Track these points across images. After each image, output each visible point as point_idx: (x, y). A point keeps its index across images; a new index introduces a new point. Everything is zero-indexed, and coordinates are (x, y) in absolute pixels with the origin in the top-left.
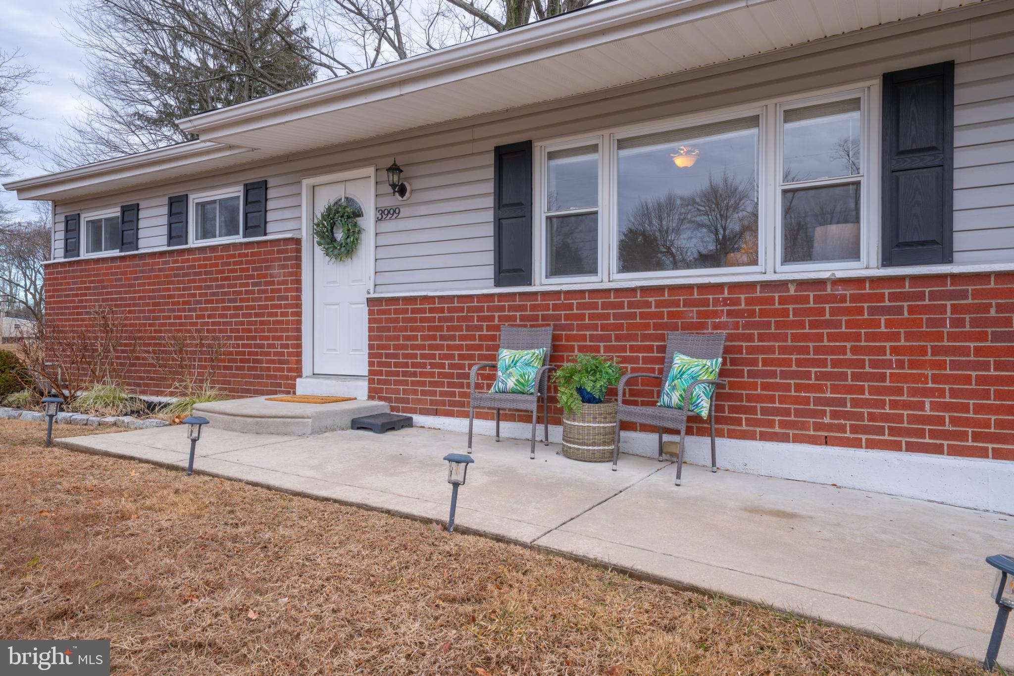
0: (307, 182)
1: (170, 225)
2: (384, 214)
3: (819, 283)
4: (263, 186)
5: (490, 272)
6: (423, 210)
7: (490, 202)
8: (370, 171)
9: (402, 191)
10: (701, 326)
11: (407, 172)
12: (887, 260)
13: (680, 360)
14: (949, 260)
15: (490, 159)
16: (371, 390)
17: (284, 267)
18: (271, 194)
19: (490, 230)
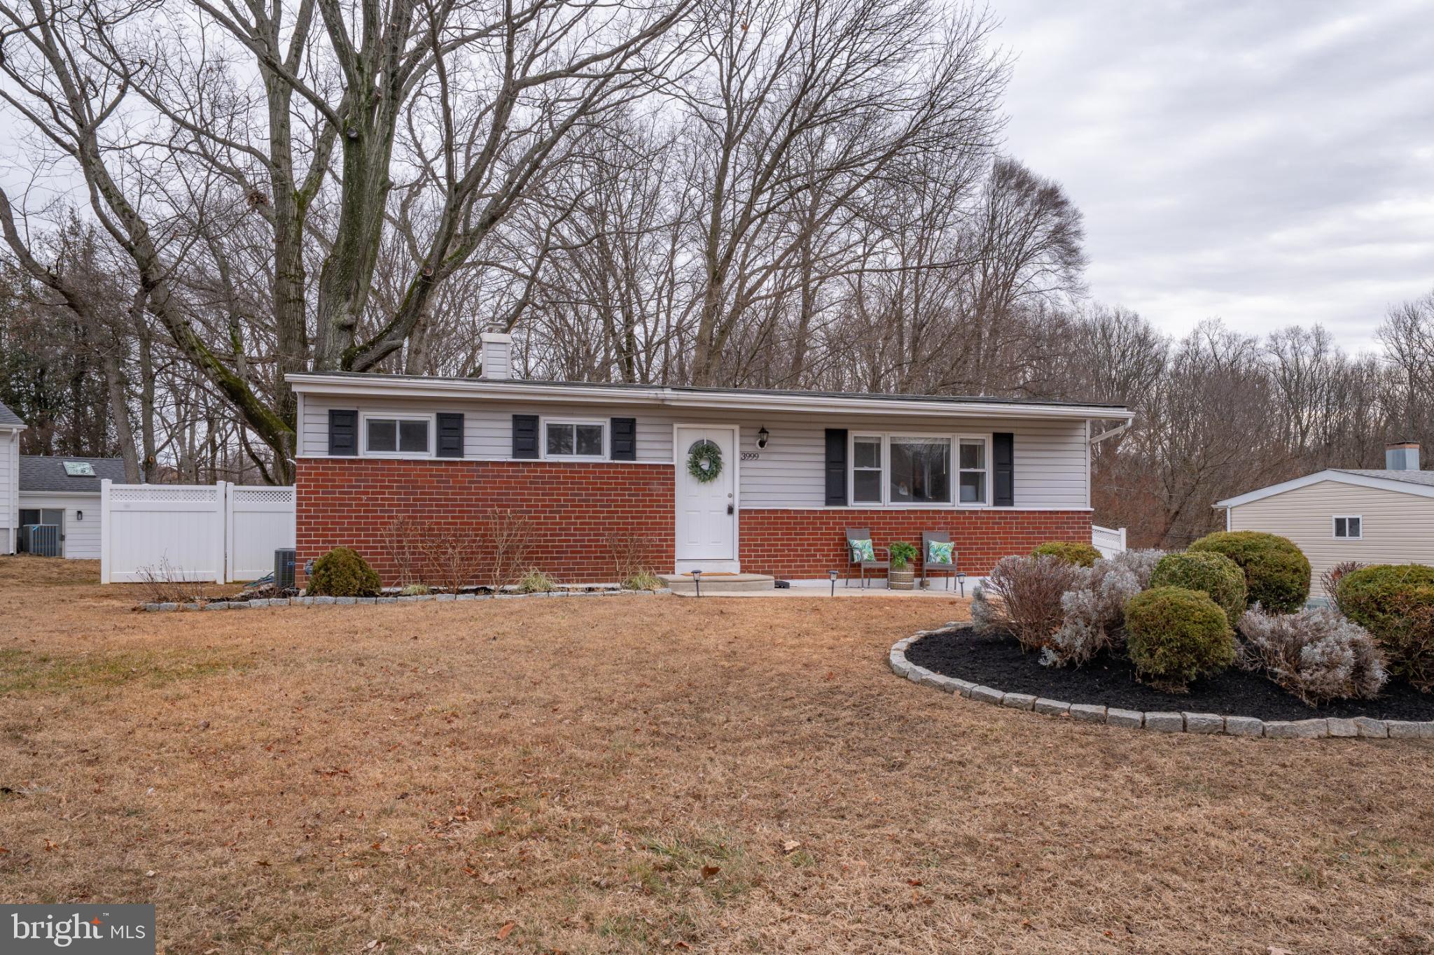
0: (676, 426)
1: (515, 438)
2: (745, 456)
3: (976, 512)
4: (632, 423)
5: (823, 497)
6: (775, 457)
7: (823, 458)
8: (736, 428)
9: (762, 444)
10: (933, 529)
11: (771, 433)
12: (995, 504)
13: (935, 544)
14: (1012, 504)
15: (823, 434)
16: (742, 567)
17: (663, 484)
18: (639, 429)
19: (823, 474)
